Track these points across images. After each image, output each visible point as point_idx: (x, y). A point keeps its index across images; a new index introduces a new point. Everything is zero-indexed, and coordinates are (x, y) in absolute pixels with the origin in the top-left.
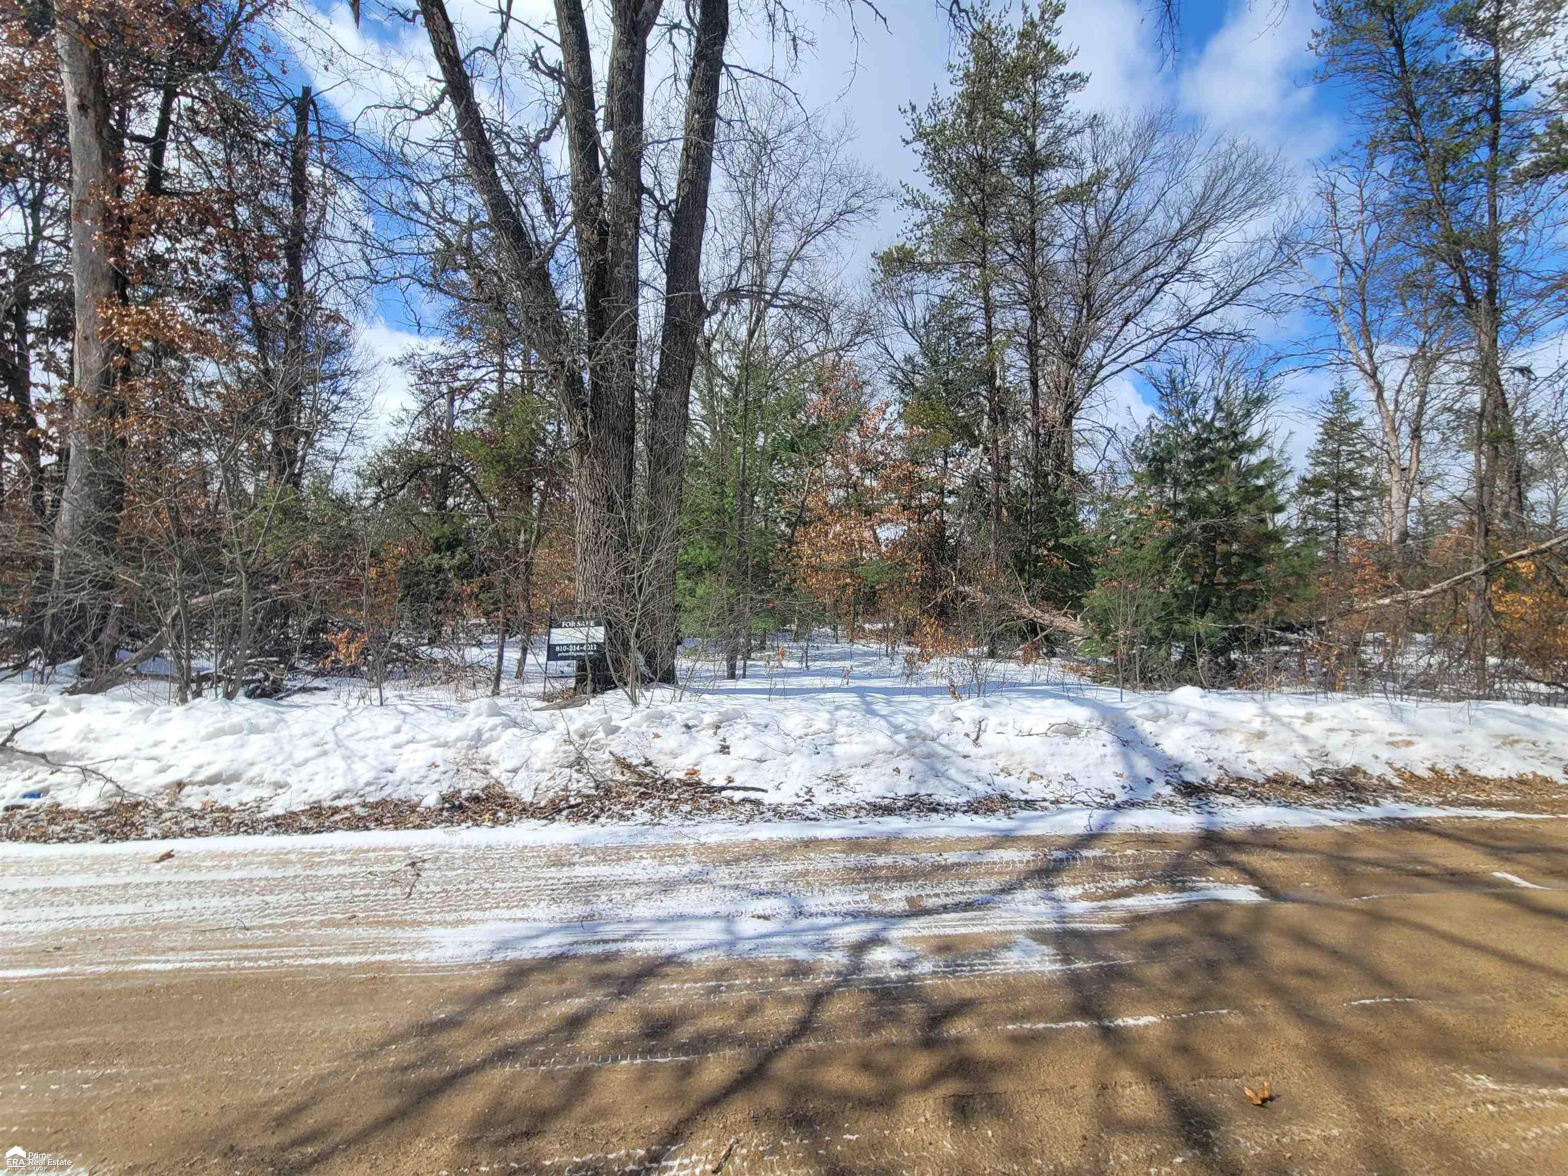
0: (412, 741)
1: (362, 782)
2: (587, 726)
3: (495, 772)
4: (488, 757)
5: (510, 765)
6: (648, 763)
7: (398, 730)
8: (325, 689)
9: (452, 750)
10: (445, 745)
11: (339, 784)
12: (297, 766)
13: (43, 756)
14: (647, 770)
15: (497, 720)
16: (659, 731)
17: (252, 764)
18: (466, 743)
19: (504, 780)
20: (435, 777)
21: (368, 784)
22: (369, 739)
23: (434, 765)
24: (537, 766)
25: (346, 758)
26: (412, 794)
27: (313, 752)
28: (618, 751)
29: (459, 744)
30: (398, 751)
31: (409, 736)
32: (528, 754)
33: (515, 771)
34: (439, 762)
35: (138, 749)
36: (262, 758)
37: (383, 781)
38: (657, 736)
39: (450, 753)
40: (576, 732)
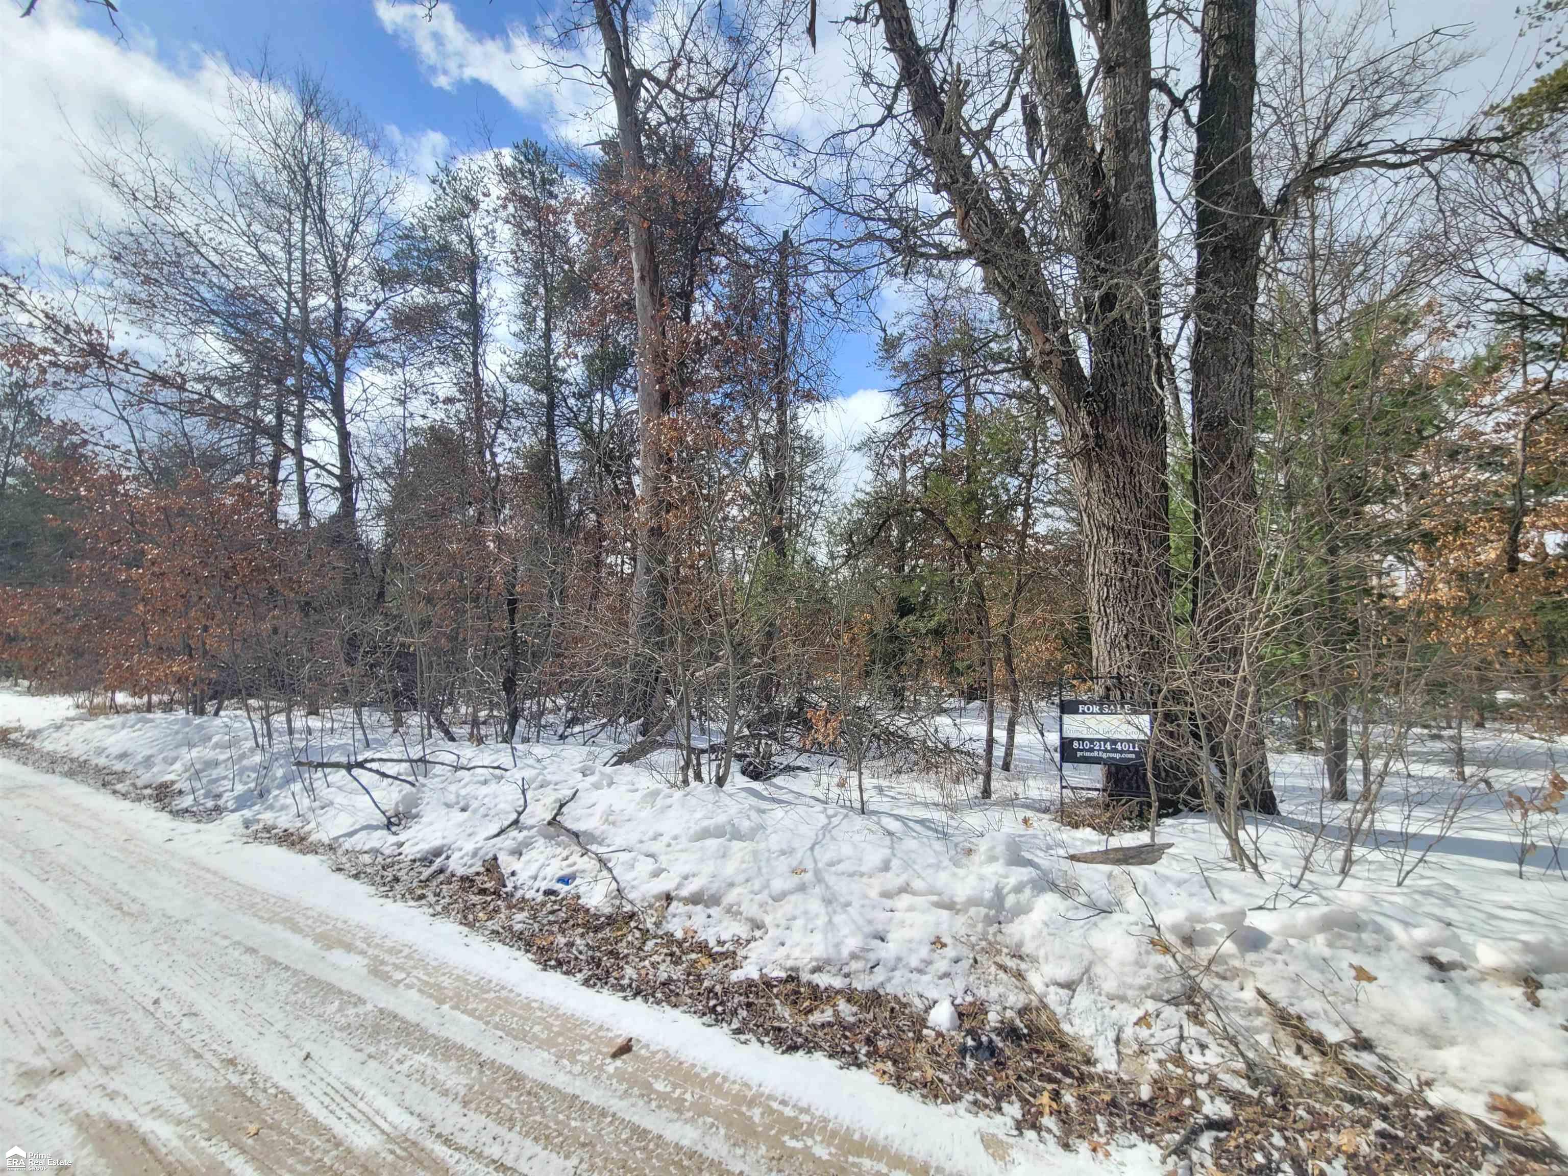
0: (905, 889)
1: (845, 953)
2: (1194, 918)
3: (1036, 980)
4: (1020, 945)
5: (1063, 972)
6: (1364, 1045)
7: (886, 867)
8: (806, 769)
9: (961, 919)
10: (950, 906)
11: (819, 948)
12: (776, 899)
13: (576, 835)
14: (1366, 1060)
15: (1023, 874)
16: (1368, 964)
17: (732, 885)
18: (983, 911)
19: (1054, 997)
20: (942, 965)
21: (854, 956)
22: (851, 875)
23: (938, 943)
24: (1110, 986)
25: (828, 902)
26: (912, 990)
27: (792, 882)
28: (1278, 993)
29: (973, 911)
30: (888, 903)
31: (900, 881)
32: (1087, 955)
33: (1070, 986)
34: (946, 939)
35: (641, 842)
36: (741, 878)
37: (873, 957)
38: (1362, 975)
39: (960, 925)
40: (1175, 929)
